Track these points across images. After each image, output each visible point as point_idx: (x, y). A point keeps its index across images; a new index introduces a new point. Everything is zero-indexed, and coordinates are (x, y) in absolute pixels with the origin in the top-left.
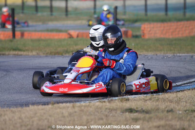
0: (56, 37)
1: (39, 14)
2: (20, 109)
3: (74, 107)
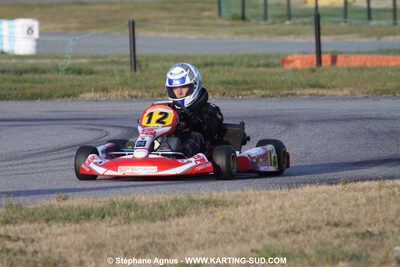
0: (392, 64)
1: (373, 23)
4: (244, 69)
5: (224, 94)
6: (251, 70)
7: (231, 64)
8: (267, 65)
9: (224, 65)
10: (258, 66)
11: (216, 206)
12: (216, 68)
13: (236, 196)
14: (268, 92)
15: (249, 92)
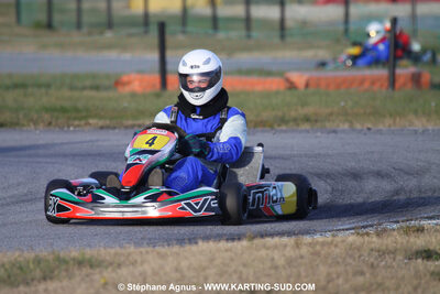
0: (259, 88)
1: (221, 35)
2: (176, 248)
3: (298, 245)
4: (66, 93)
5: (50, 124)
6: (76, 94)
7: (48, 86)
8: (97, 88)
9: (39, 86)
10: (84, 88)
11: (91, 266)
12: (30, 90)
13: (116, 254)
14: (108, 122)
15: (83, 122)
